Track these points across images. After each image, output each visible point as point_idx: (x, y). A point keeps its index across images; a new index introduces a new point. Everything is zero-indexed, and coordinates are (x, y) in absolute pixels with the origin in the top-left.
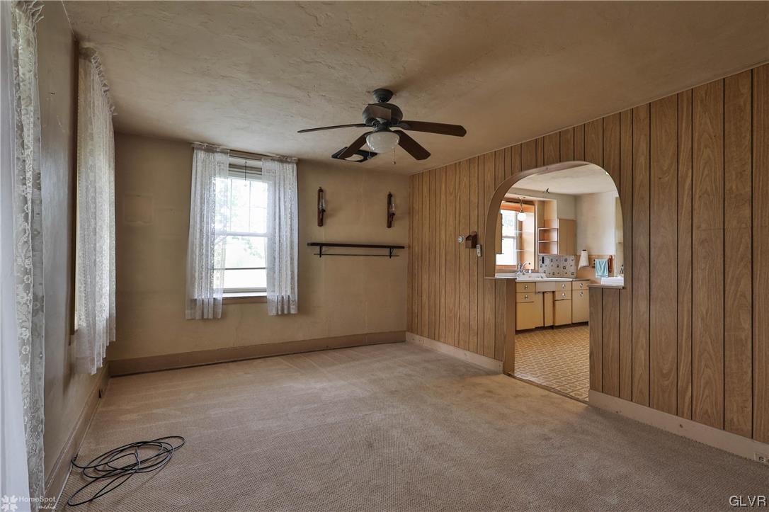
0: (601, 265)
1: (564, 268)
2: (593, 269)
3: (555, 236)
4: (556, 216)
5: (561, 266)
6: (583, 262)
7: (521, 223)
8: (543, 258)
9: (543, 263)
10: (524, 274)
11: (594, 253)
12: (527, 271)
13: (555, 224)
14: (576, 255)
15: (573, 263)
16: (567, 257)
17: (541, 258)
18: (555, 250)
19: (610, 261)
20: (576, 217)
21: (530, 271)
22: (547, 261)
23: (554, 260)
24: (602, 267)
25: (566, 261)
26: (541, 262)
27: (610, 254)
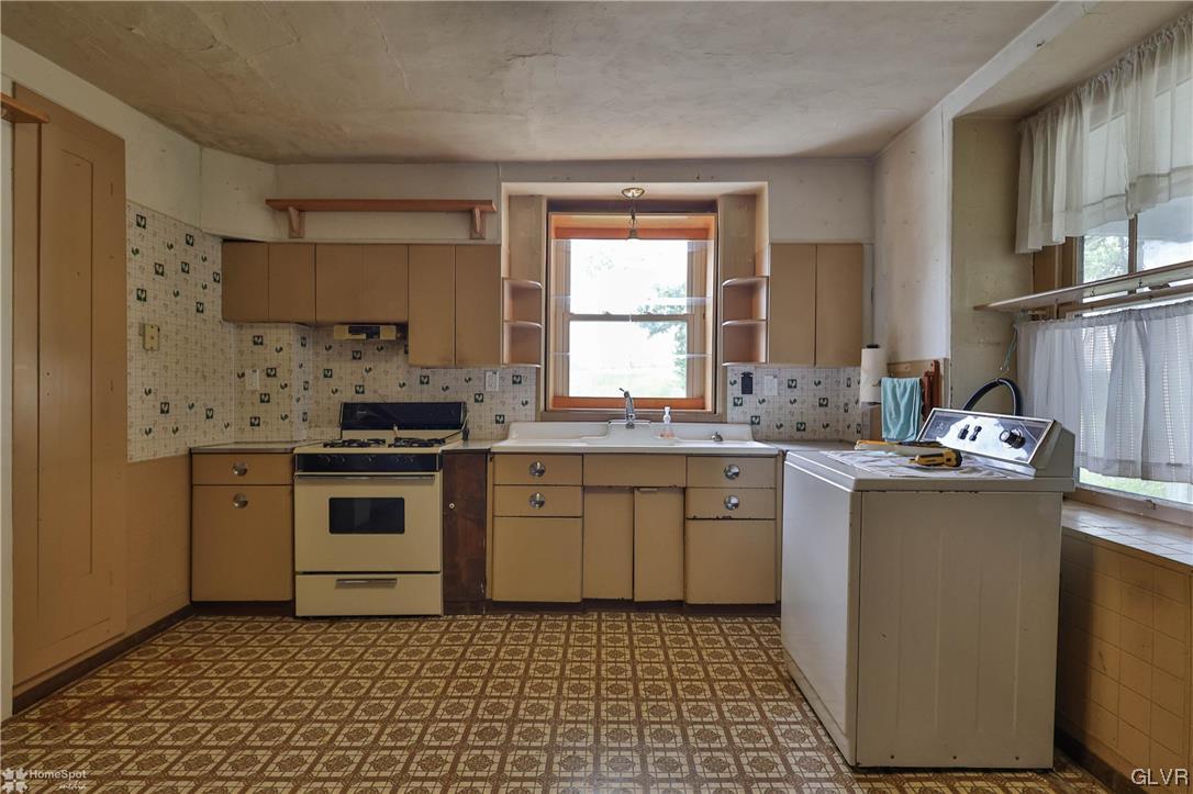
0: (898, 396)
1: (846, 409)
8: (747, 377)
9: (747, 390)
16: (851, 373)
17: (736, 377)
21: (666, 417)
22: (769, 387)
25: (849, 383)
26: (736, 390)
27: (935, 358)
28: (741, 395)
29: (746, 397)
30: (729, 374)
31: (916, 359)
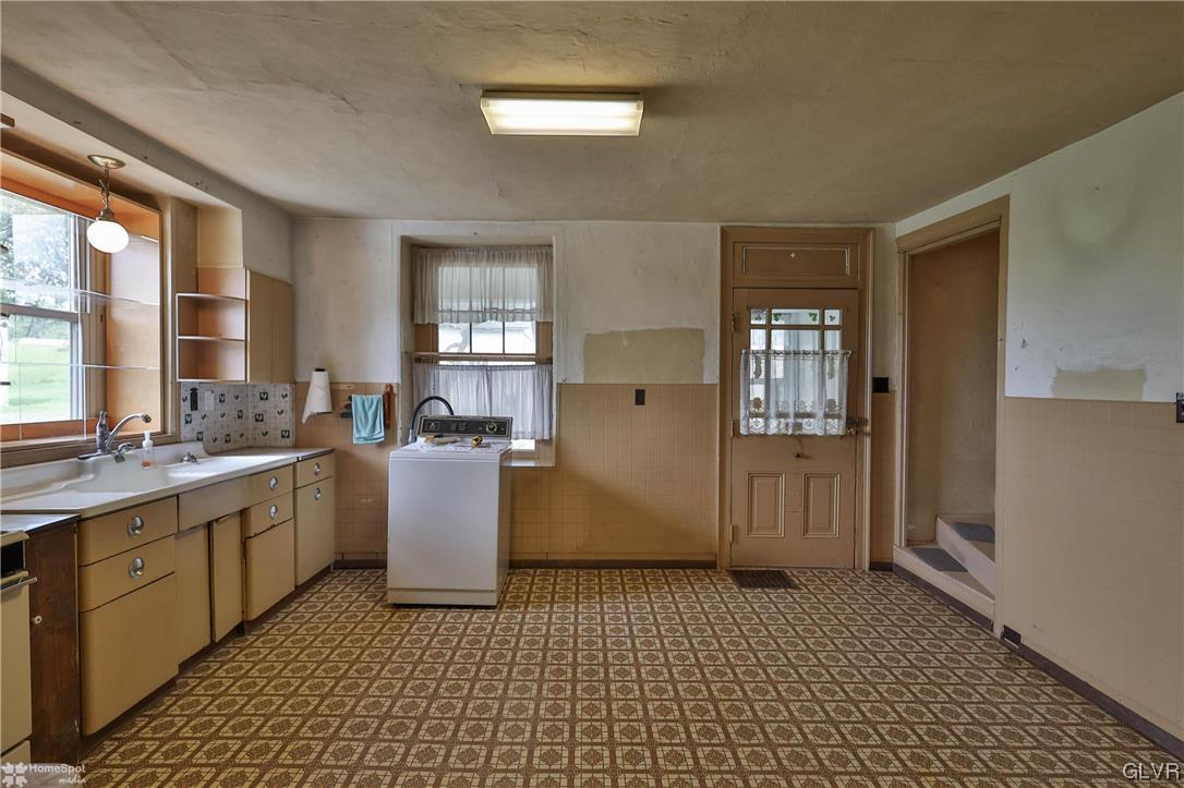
0: (366, 408)
1: (259, 418)
2: (343, 421)
3: (235, 324)
4: (240, 259)
5: (250, 414)
6: (317, 401)
7: (104, 261)
8: (194, 392)
9: (194, 406)
10: (120, 459)
11: (346, 377)
12: (136, 441)
13: (237, 285)
14: (294, 382)
15: (286, 404)
16: (269, 388)
17: (186, 393)
18: (236, 368)
19: (389, 398)
20: (293, 272)
21: (147, 442)
22: (208, 402)
23: (229, 398)
24: (370, 414)
25: (264, 397)
26: (186, 407)
27: (389, 381)
28: (190, 412)
29: (194, 413)
30: (182, 390)
31: (367, 381)
